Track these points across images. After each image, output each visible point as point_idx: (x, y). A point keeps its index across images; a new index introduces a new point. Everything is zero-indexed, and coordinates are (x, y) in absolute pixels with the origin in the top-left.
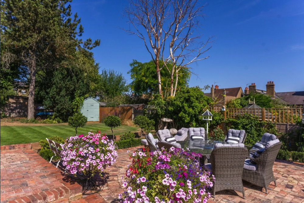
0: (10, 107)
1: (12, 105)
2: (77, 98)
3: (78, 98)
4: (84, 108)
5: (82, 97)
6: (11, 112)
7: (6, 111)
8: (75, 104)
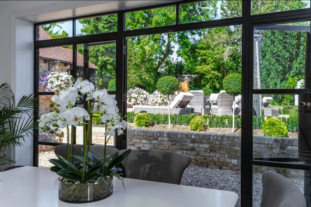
3: (291, 79)
8: (288, 85)
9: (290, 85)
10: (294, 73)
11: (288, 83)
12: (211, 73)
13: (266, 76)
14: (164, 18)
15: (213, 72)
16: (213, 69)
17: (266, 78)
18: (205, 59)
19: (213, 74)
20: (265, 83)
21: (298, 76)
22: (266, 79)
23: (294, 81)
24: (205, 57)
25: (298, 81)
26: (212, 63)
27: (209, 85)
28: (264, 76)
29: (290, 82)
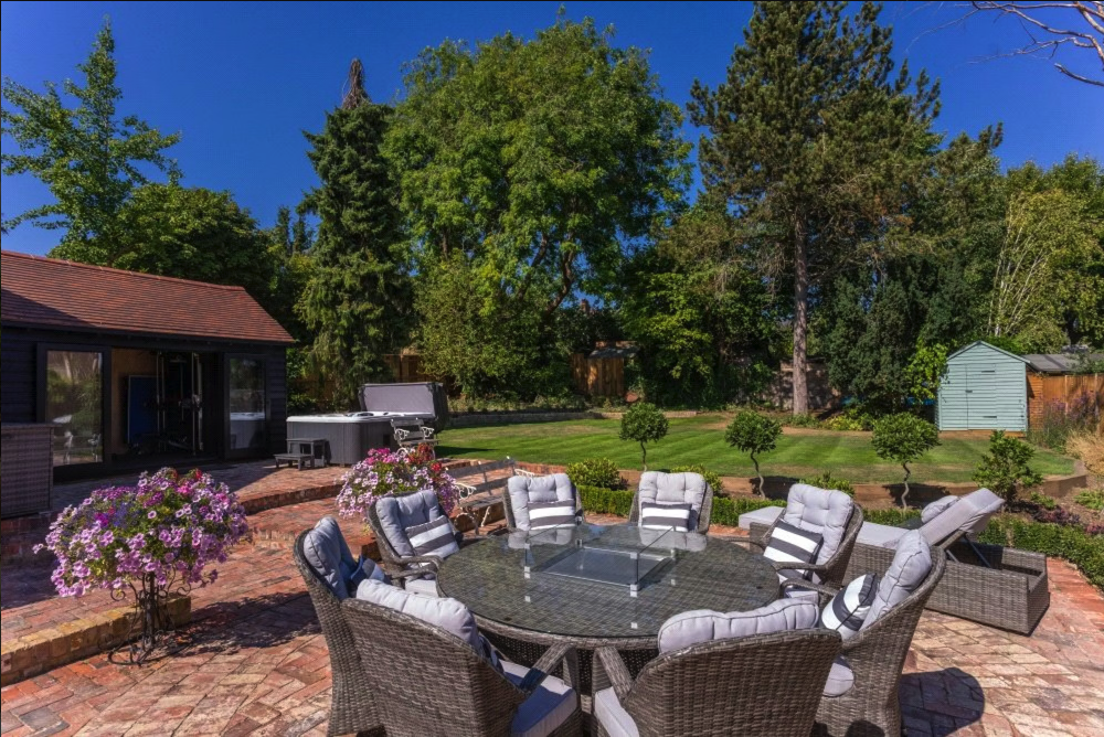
0: (781, 383)
1: (785, 378)
2: (922, 352)
3: (924, 350)
4: (952, 381)
5: (938, 345)
6: (784, 397)
7: (773, 395)
8: (915, 369)
9: (922, 368)
10: (935, 332)
11: (915, 362)
12: (683, 336)
13: (844, 343)
14: (539, 186)
15: (687, 333)
16: (688, 325)
17: (845, 347)
18: (664, 297)
19: (690, 339)
20: (840, 362)
21: (946, 340)
22: (846, 353)
23: (936, 355)
24: (663, 292)
25: (948, 355)
26: (684, 307)
27: (677, 371)
28: (838, 342)
29: (922, 360)
